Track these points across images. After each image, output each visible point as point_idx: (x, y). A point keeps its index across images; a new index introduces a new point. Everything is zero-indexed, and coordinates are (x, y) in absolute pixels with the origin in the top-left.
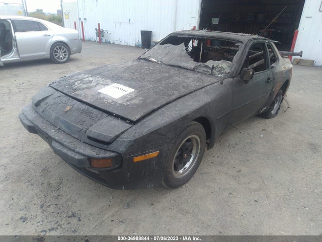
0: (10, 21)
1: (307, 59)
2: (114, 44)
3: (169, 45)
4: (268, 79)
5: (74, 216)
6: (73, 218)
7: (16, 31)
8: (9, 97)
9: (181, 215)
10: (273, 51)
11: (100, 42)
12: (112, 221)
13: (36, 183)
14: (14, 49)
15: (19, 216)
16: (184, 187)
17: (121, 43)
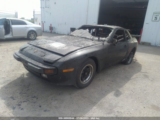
0: (10, 20)
1: (147, 42)
2: (57, 33)
3: (81, 29)
4: (125, 46)
5: (35, 97)
6: (34, 98)
7: (12, 24)
8: (7, 52)
9: (83, 98)
10: (128, 35)
11: (51, 32)
12: (52, 99)
13: (18, 85)
14: (11, 33)
15: (10, 96)
16: (85, 88)
17: (61, 33)
